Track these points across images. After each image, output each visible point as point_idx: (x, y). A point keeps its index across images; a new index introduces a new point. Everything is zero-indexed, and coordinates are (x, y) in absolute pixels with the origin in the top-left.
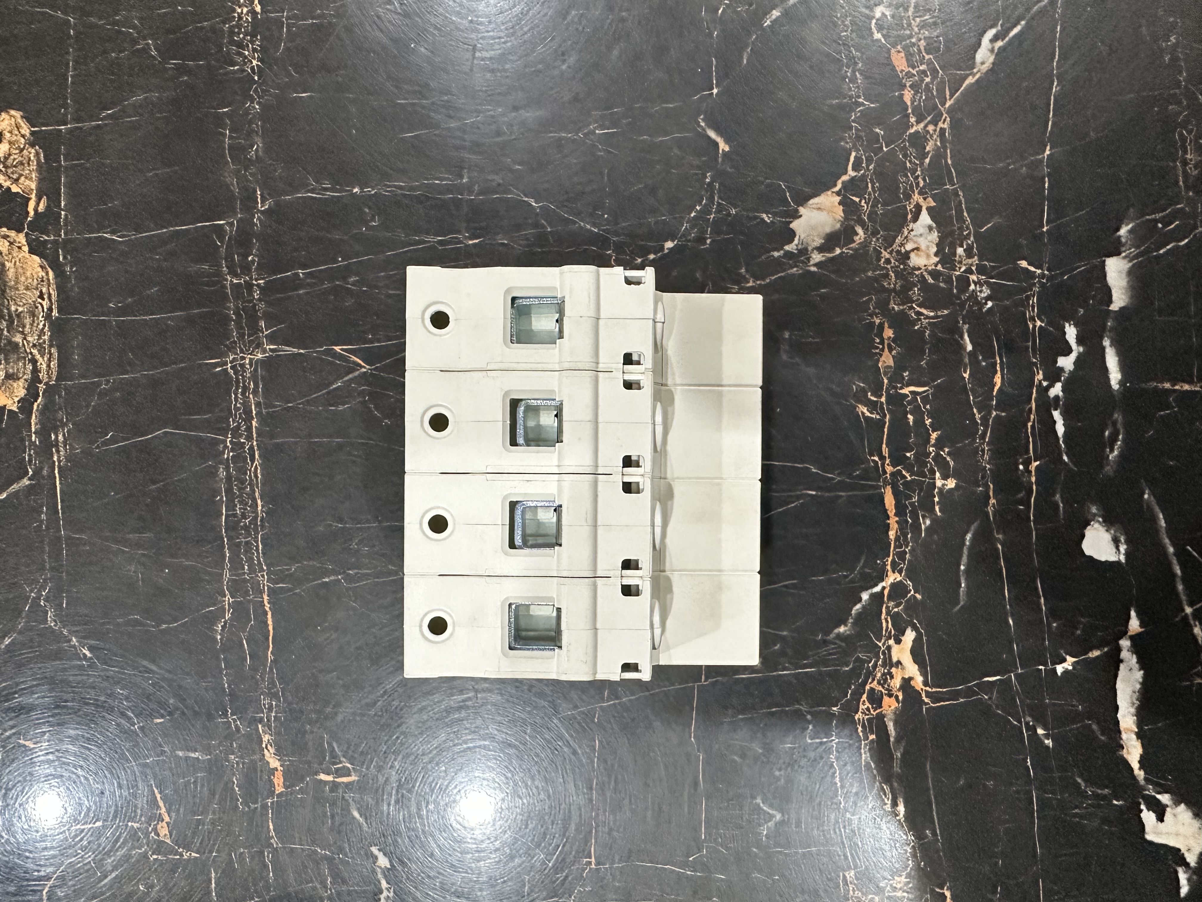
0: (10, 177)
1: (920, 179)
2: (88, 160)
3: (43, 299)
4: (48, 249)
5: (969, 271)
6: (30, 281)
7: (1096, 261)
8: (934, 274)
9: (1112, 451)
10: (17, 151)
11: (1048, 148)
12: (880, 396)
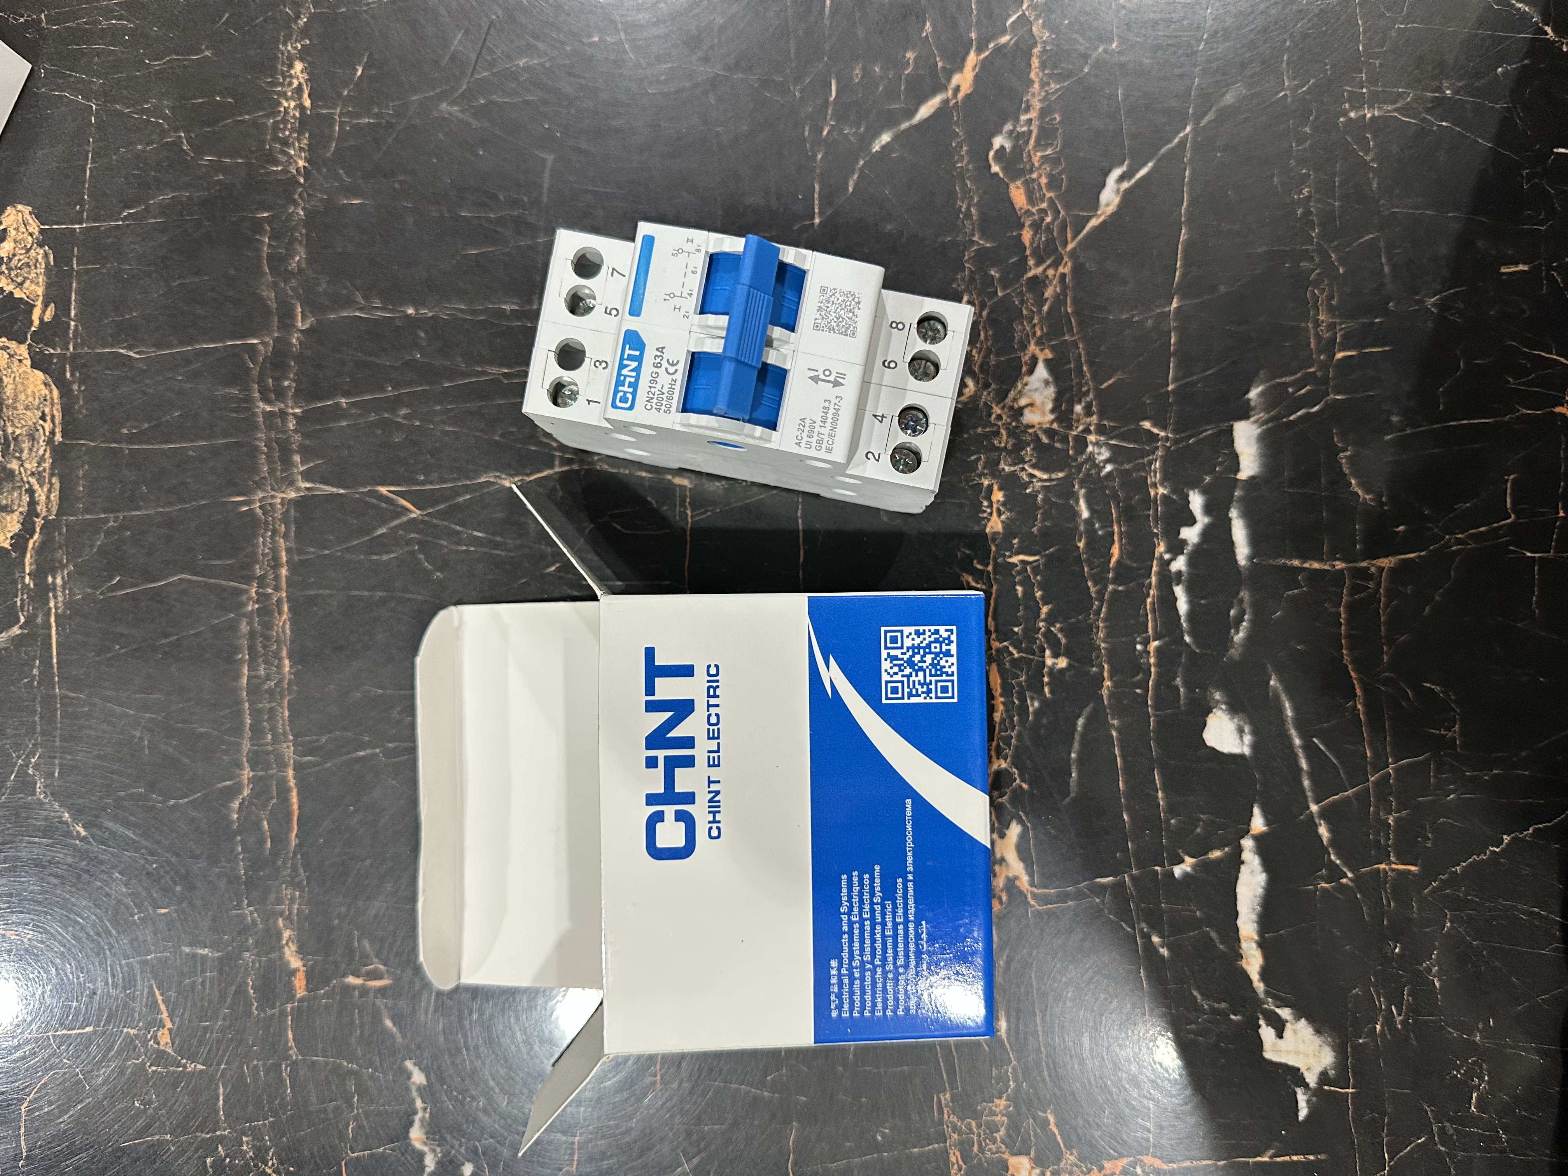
0: (13, 281)
1: (1037, 329)
2: (103, 266)
3: (45, 421)
4: (55, 364)
5: (1087, 431)
6: (31, 399)
7: (1224, 425)
8: (1050, 432)
9: (1237, 632)
10: (24, 251)
11: (1175, 300)
12: (987, 565)
